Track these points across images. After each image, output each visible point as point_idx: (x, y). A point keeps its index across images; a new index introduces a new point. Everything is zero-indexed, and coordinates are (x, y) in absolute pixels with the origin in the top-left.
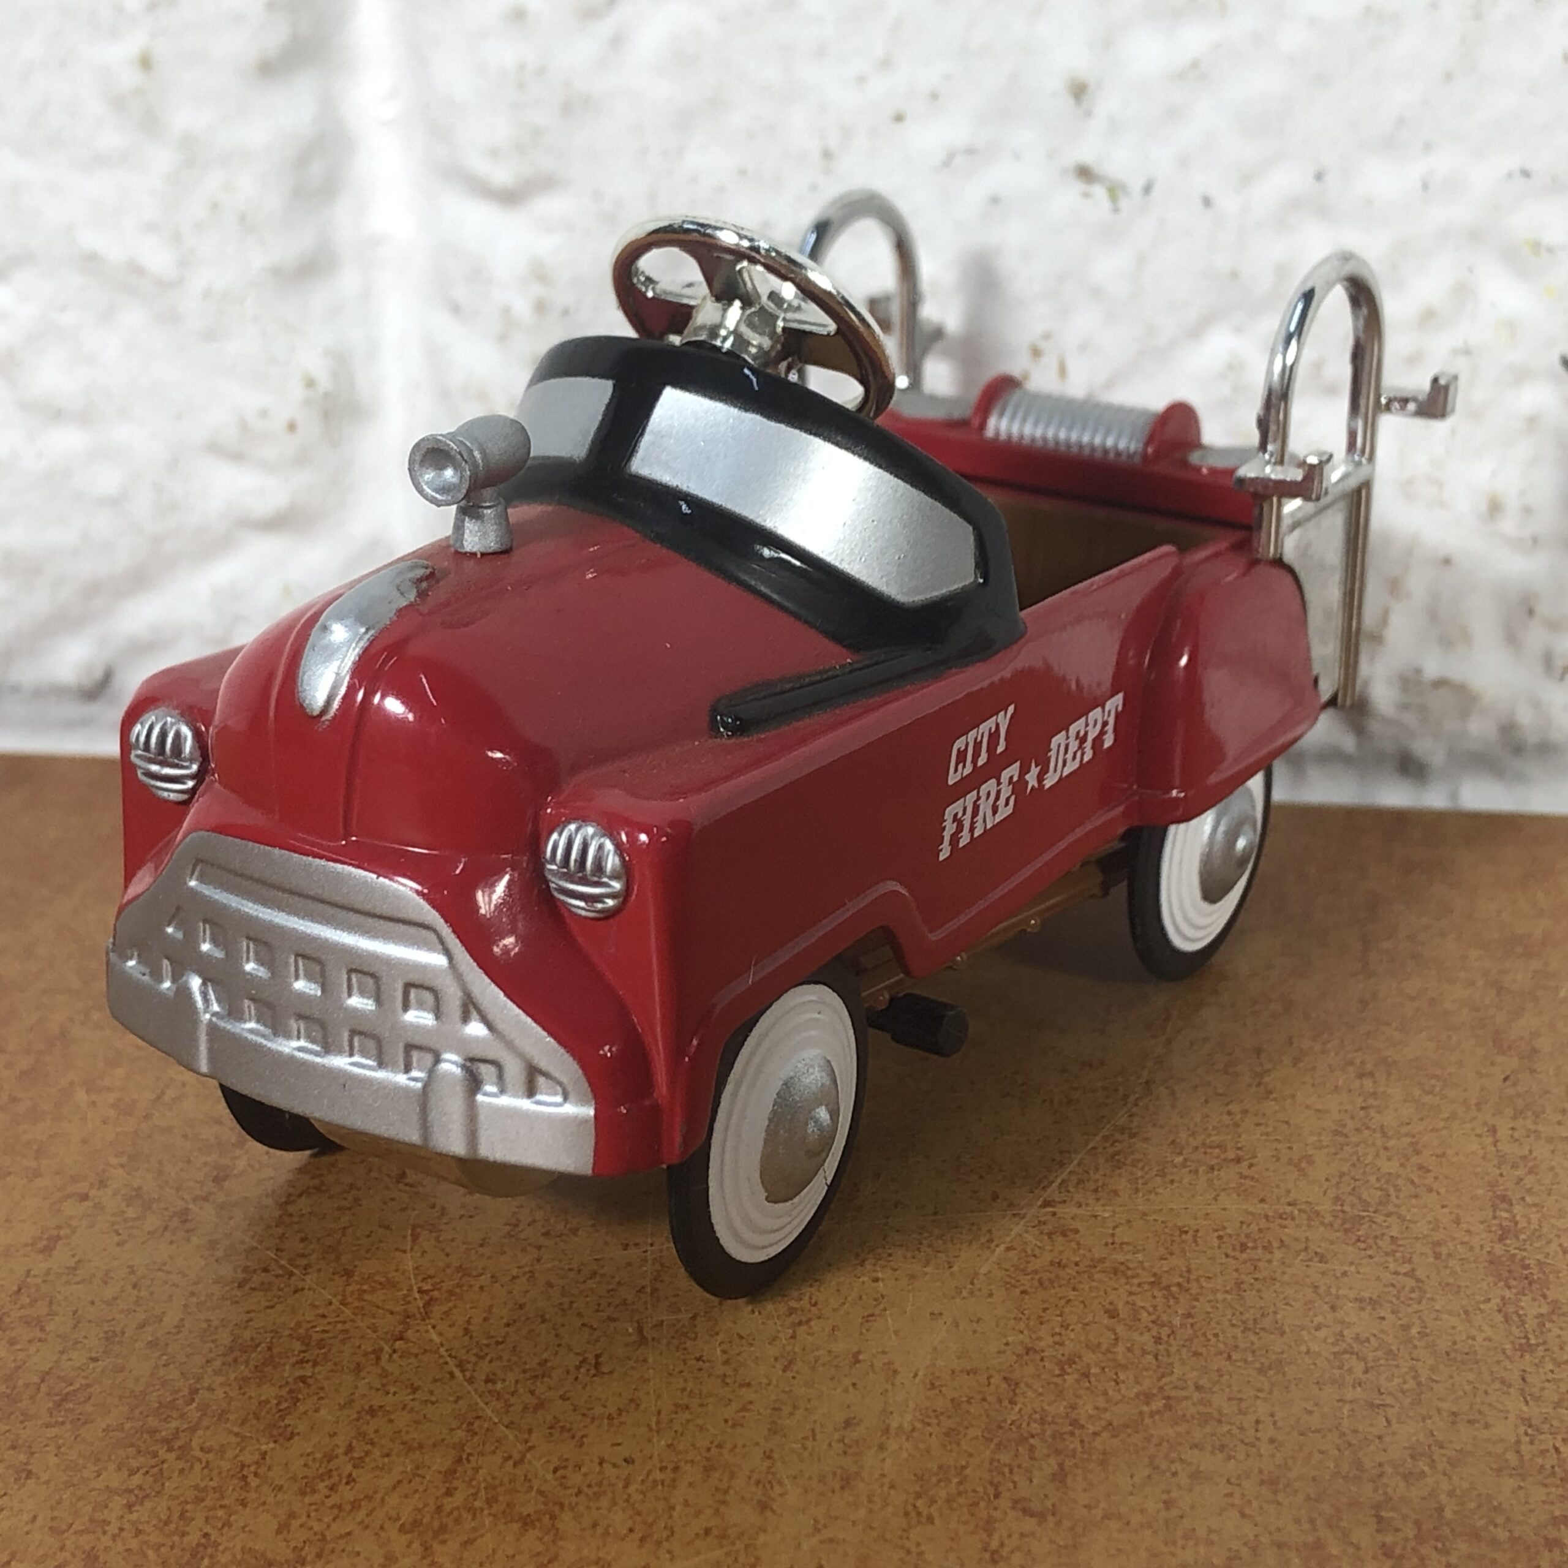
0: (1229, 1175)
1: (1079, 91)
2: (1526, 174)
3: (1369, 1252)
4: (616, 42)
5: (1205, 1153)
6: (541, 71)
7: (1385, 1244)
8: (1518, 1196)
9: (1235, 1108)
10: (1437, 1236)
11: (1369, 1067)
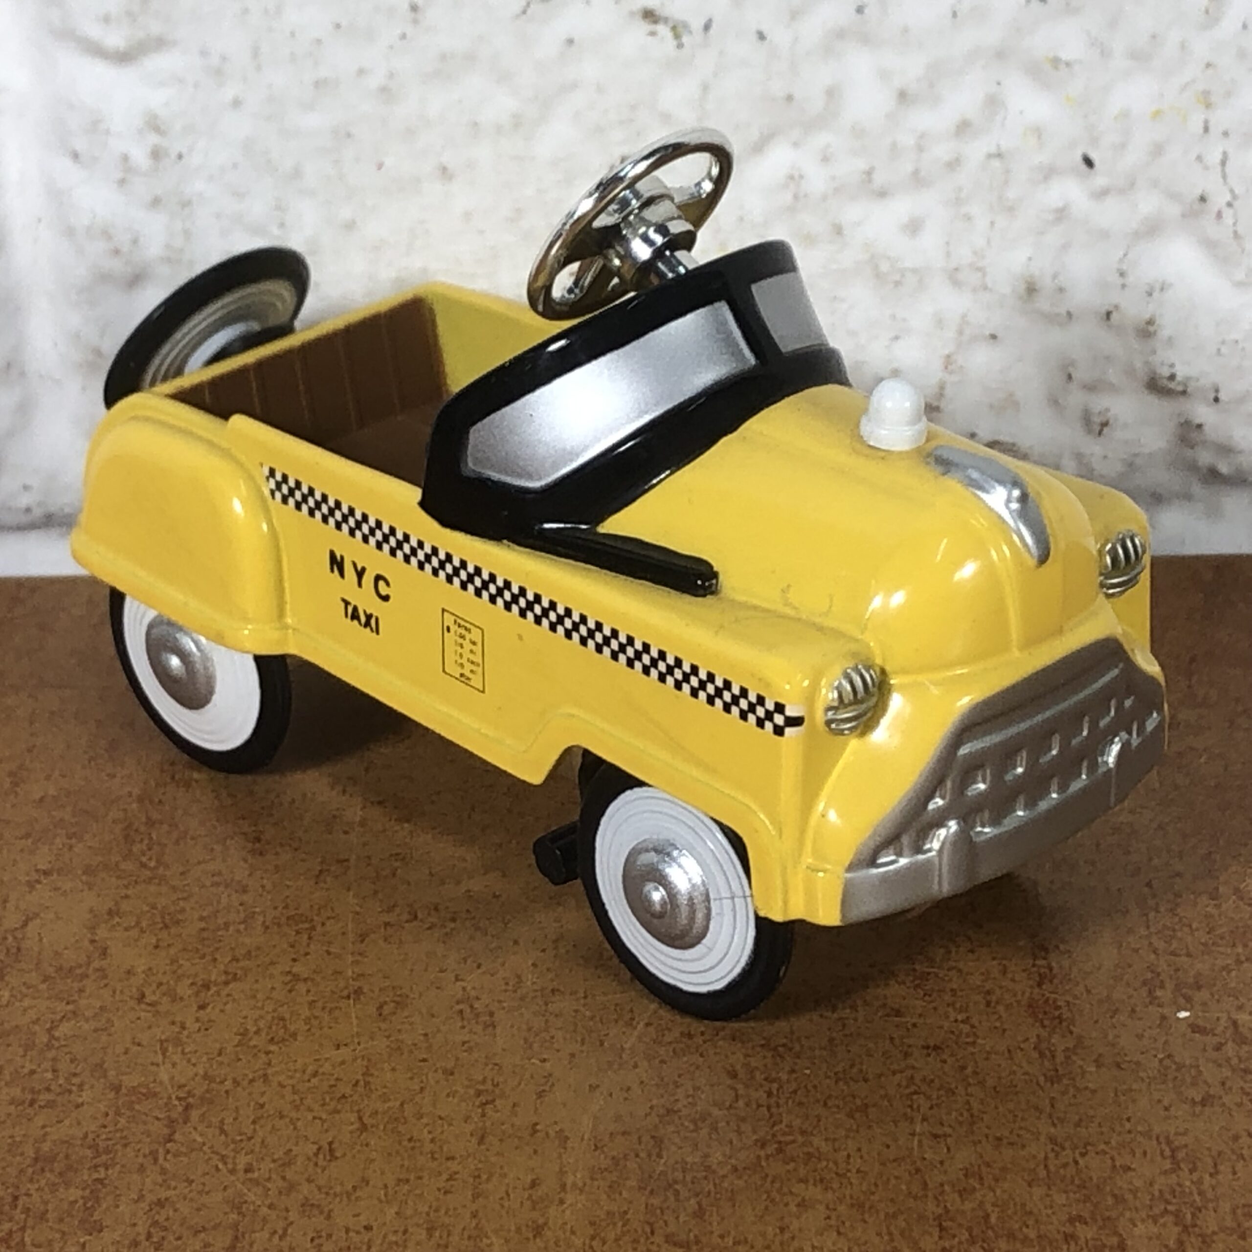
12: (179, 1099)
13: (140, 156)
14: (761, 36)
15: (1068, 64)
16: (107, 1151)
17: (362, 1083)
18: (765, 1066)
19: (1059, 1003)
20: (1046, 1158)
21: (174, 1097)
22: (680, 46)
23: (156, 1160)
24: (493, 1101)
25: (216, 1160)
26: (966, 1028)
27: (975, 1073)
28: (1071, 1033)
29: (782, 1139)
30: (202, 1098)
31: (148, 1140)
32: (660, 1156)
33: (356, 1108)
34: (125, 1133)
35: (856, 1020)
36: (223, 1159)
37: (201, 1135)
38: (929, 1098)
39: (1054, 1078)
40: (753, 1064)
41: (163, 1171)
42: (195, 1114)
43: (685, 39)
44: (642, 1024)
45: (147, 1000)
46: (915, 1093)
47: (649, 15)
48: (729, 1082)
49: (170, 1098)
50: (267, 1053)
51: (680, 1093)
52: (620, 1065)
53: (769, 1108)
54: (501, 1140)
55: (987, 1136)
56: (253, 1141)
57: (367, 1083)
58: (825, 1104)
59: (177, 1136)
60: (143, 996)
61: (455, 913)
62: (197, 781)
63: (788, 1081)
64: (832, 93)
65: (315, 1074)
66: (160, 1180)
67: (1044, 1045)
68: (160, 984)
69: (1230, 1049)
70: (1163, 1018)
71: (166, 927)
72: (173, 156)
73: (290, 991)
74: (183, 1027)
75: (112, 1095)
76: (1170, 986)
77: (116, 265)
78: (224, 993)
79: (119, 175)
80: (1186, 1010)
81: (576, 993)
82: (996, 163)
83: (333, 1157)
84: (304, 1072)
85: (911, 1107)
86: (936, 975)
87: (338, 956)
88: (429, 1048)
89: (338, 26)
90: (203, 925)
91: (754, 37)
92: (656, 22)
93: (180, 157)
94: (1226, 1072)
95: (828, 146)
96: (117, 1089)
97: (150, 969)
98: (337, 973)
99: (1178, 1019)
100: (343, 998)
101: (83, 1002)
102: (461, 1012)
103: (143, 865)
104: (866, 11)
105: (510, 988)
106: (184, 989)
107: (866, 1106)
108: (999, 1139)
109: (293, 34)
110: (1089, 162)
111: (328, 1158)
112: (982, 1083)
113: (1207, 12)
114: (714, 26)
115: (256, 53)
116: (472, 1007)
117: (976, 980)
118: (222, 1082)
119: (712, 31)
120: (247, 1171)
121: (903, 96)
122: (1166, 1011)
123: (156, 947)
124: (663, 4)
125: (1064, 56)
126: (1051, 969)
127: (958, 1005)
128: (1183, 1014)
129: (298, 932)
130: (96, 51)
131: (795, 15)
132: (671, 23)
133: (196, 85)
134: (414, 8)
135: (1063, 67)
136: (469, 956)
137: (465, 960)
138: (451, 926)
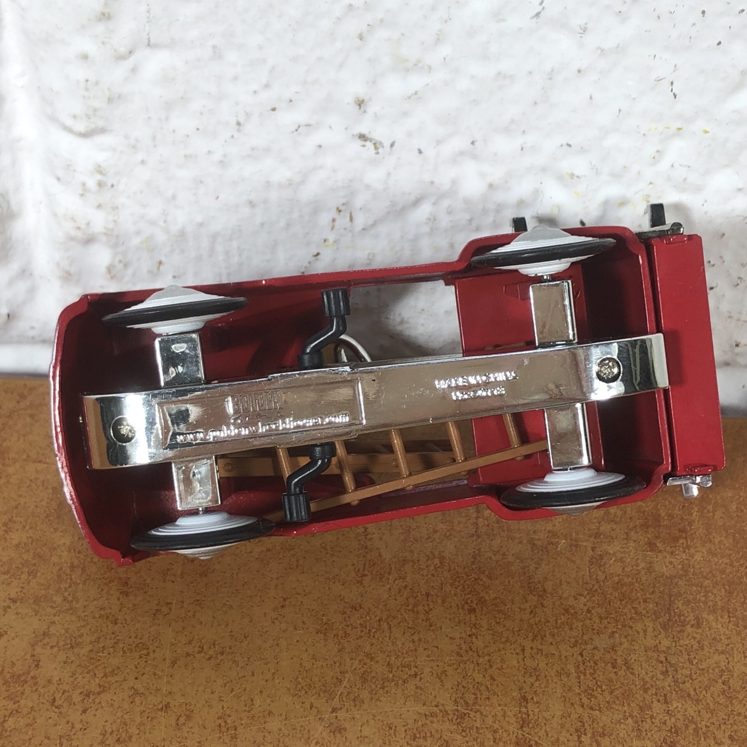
0: (411, 686)
1: (360, 103)
2: (569, 145)
3: (467, 739)
4: (134, 70)
5: (402, 671)
6: (97, 83)
7: (474, 732)
8: (530, 697)
9: (416, 637)
10: (496, 726)
11: (474, 605)
13: (92, 183)
14: (420, 152)
15: (578, 177)
22: (378, 153)
43: (380, 150)
45: (56, 704)
47: (362, 137)
60: (54, 700)
61: (223, 648)
64: (454, 182)
68: (64, 692)
71: (72, 647)
72: (109, 185)
73: (132, 702)
74: (73, 727)
77: (79, 234)
78: (97, 701)
79: (81, 192)
81: (281, 715)
86: (469, 716)
87: (160, 677)
89: (198, 129)
90: (91, 647)
91: (417, 151)
92: (366, 140)
93: (112, 186)
95: (450, 206)
97: (60, 679)
98: (157, 690)
100: (159, 710)
101: (23, 702)
102: (220, 726)
103: (65, 599)
104: (476, 143)
105: (247, 708)
106: (77, 698)
109: (174, 131)
110: (583, 224)
113: (654, 158)
114: (396, 144)
115: (154, 138)
116: (226, 722)
119: (394, 148)
121: (491, 186)
123: (65, 662)
124: (370, 133)
125: (576, 173)
126: (528, 715)
129: (140, 657)
130: (69, 130)
131: (439, 142)
132: (373, 142)
133: (122, 152)
134: (239, 124)
135: (576, 178)
136: (228, 682)
137: (225, 685)
138: (220, 658)
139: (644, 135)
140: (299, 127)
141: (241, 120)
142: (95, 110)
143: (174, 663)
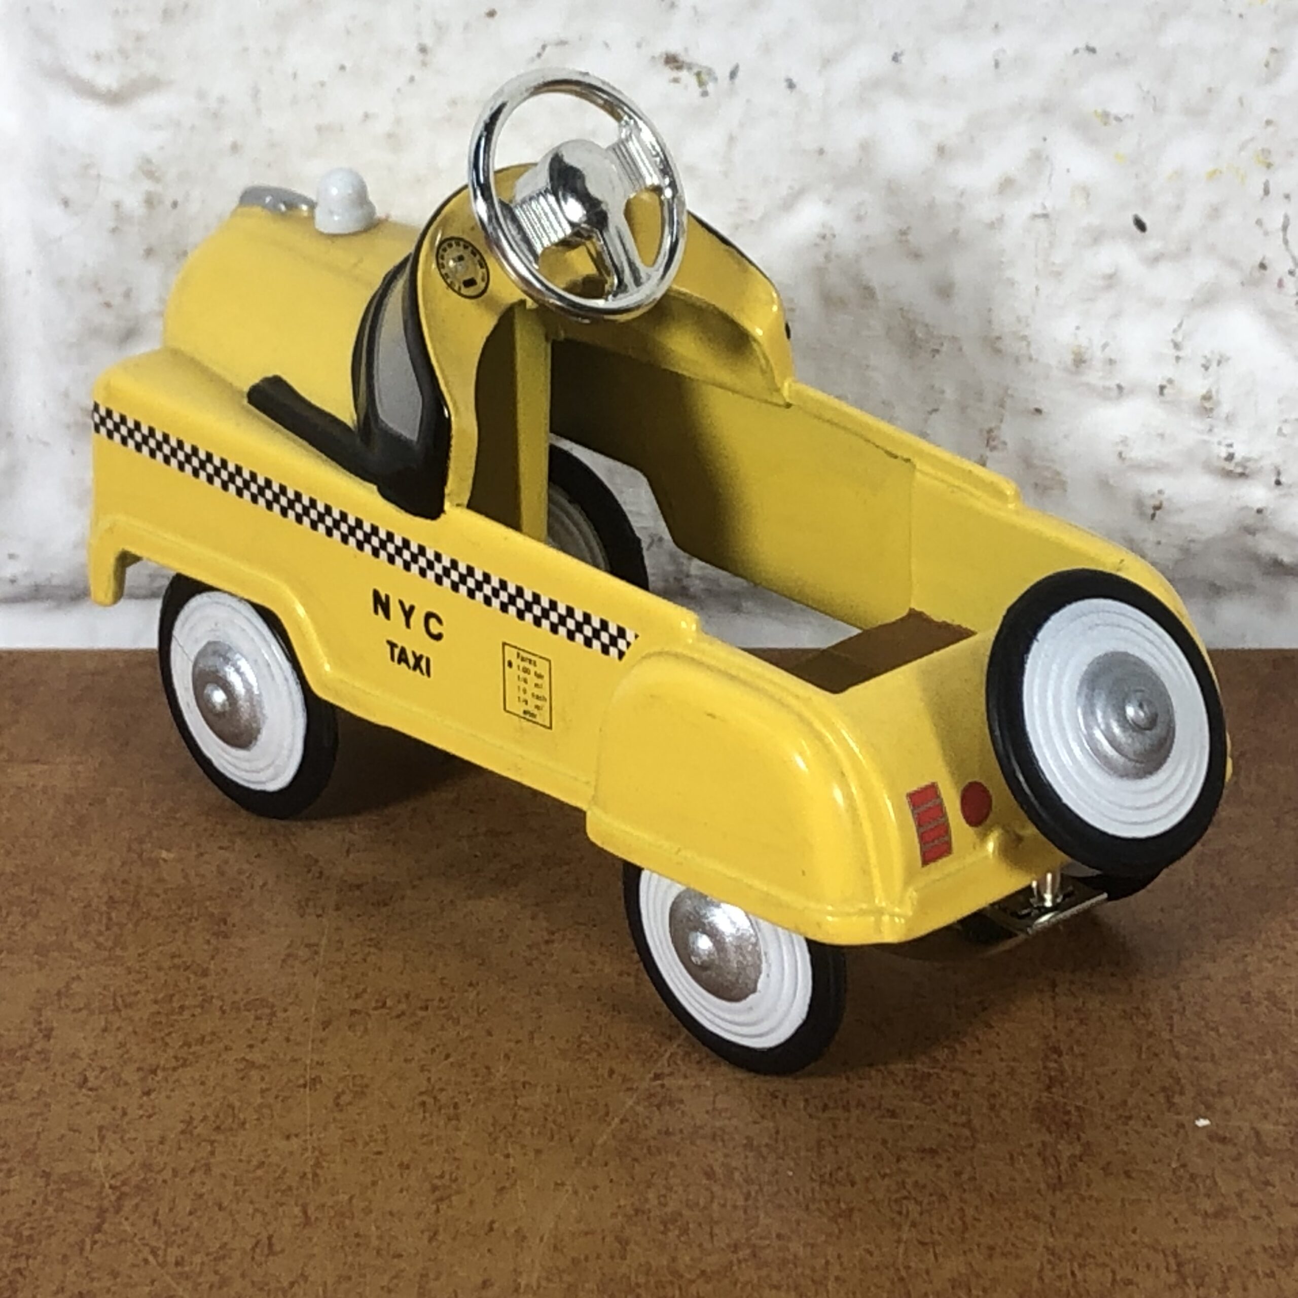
12: (111, 1187)
13: (133, 202)
14: (791, 85)
15: (1118, 119)
16: (30, 1239)
17: (310, 1176)
18: (746, 1168)
19: (1069, 1108)
20: (1042, 1269)
21: (107, 1185)
22: (705, 94)
23: (82, 1250)
24: (449, 1197)
25: (146, 1251)
26: (966, 1132)
27: (973, 1179)
28: (1079, 1138)
29: (758, 1242)
30: (137, 1187)
31: (76, 1230)
32: (623, 1258)
33: (300, 1202)
34: (52, 1222)
35: (847, 1120)
36: (154, 1252)
37: (133, 1225)
38: (920, 1203)
39: (1057, 1185)
40: (734, 1164)
41: (88, 1263)
42: (128, 1204)
43: (710, 87)
44: (617, 1120)
45: (90, 1085)
46: (905, 1198)
47: (672, 61)
48: (704, 1181)
49: (103, 1186)
50: (212, 1142)
51: (651, 1195)
52: (589, 1163)
53: (745, 1212)
54: (454, 1239)
55: (979, 1245)
56: (186, 1233)
57: (315, 1175)
58: (807, 1207)
59: (106, 1226)
60: (86, 1080)
61: (427, 1000)
62: (165, 860)
63: (769, 1183)
64: (866, 147)
65: (261, 1164)
66: (84, 1271)
67: (1048, 1152)
68: (103, 1069)
69: (1250, 1160)
70: (1181, 1126)
71: (117, 1009)
72: (168, 203)
73: (242, 1079)
74: (125, 1113)
75: (41, 1182)
76: (1190, 1092)
77: (108, 319)
78: (171, 1080)
79: (112, 224)
80: (1205, 1118)
81: (549, 1086)
82: (1041, 224)
83: (271, 1251)
84: (249, 1162)
85: (900, 1213)
86: (938, 1077)
87: (298, 1044)
88: (386, 1141)
89: (342, 68)
90: (156, 1008)
91: (784, 84)
92: (679, 68)
93: (175, 204)
94: (1245, 1184)
95: (861, 204)
96: (46, 1175)
97: (96, 1052)
98: (294, 1060)
99: (1197, 1126)
100: (299, 1086)
101: (21, 1086)
102: (423, 1104)
103: (99, 946)
104: (904, 59)
105: (479, 1079)
106: (130, 1075)
107: (851, 1210)
108: (991, 1248)
109: (295, 75)
110: (1140, 225)
111: (266, 1251)
112: (978, 1189)
113: (1267, 65)
114: (740, 74)
115: (256, 93)
116: (435, 1098)
117: (980, 1081)
118: (160, 1172)
119: (737, 81)
120: (177, 1264)
121: (941, 150)
122: (1183, 1118)
123: (105, 1030)
124: (686, 50)
125: (1114, 110)
126: (1062, 1072)
127: (959, 1109)
128: (1202, 1123)
129: (258, 1018)
130: (87, 90)
131: (826, 62)
132: (695, 70)
133: (193, 128)
134: (423, 50)
135: (1114, 122)
136: (438, 1046)
137: (433, 1050)
138: (421, 1013)
139: (1241, 16)
140: (544, 47)
141: (428, 41)
142: (139, 38)
143: (326, 1025)
